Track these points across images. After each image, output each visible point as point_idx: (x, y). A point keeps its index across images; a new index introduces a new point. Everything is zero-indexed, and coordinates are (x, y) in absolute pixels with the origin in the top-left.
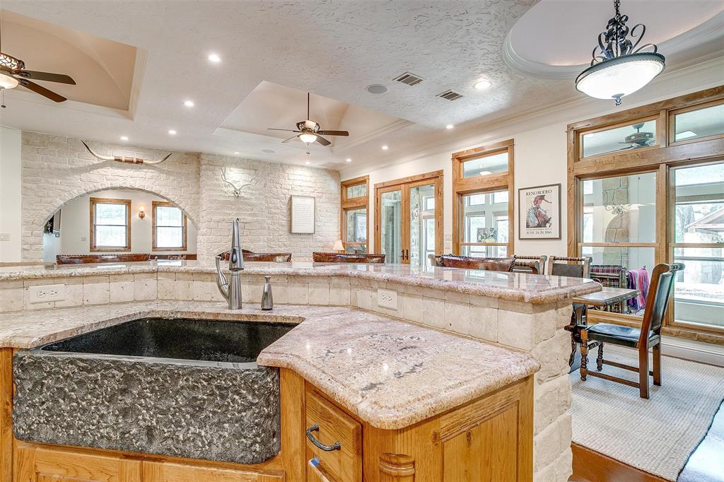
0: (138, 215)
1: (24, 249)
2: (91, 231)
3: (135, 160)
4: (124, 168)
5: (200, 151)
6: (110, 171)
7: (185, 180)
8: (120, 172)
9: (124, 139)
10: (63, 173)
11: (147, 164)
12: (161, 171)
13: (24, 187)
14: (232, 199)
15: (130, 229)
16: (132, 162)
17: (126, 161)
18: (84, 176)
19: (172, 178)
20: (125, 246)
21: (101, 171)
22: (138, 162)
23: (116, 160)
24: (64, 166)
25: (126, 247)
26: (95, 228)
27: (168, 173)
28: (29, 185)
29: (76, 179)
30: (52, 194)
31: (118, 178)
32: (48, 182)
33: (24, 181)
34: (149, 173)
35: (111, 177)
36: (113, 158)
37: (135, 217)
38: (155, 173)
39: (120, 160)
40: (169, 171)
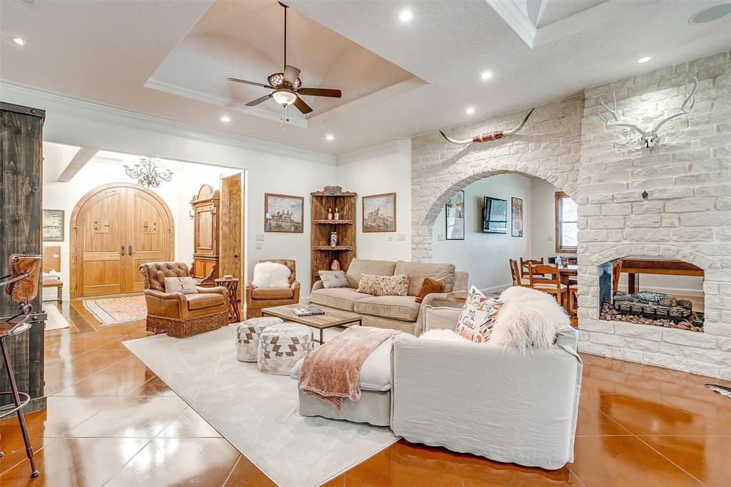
1: (413, 249)
2: (557, 229)
4: (485, 148)
8: (483, 154)
9: (470, 111)
10: (434, 170)
11: (508, 136)
12: (528, 139)
13: (412, 189)
14: (640, 155)
16: (491, 138)
17: (484, 140)
18: (451, 169)
19: (544, 145)
21: (465, 158)
22: (497, 136)
23: (474, 141)
24: (436, 162)
26: (561, 225)
27: (538, 140)
28: (414, 187)
29: (446, 173)
31: (480, 162)
32: (427, 181)
33: (413, 184)
35: (474, 163)
38: (521, 145)
39: (478, 140)
40: (539, 137)
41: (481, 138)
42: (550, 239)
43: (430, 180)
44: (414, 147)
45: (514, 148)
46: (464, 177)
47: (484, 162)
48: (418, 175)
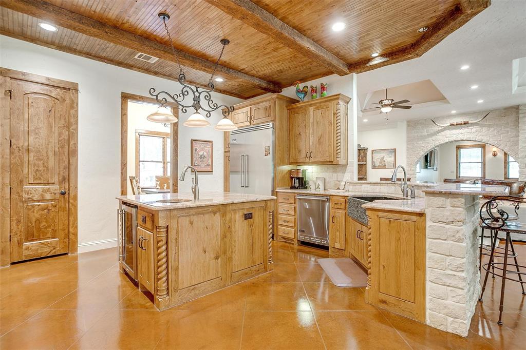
0: (491, 154)
2: (457, 167)
3: (463, 123)
4: (457, 129)
5: (518, 104)
6: (448, 132)
7: (504, 128)
8: (454, 131)
9: (454, 112)
10: (423, 138)
11: (472, 124)
12: (483, 126)
13: (407, 147)
15: (485, 165)
16: (461, 124)
17: (457, 125)
18: (434, 138)
19: (492, 129)
20: (481, 176)
21: (443, 133)
22: (465, 123)
23: (451, 125)
24: (424, 134)
25: (482, 178)
26: (460, 164)
27: (489, 126)
28: (409, 146)
29: (430, 140)
30: (418, 149)
31: (453, 135)
32: (417, 144)
33: (408, 144)
34: (474, 129)
35: (448, 136)
36: (449, 124)
37: (489, 156)
38: (478, 128)
39: (453, 125)
40: (490, 125)
41: (455, 124)
42: (452, 172)
43: (420, 143)
44: (408, 126)
45: (474, 130)
46: (442, 143)
47: (455, 136)
48: (410, 140)
